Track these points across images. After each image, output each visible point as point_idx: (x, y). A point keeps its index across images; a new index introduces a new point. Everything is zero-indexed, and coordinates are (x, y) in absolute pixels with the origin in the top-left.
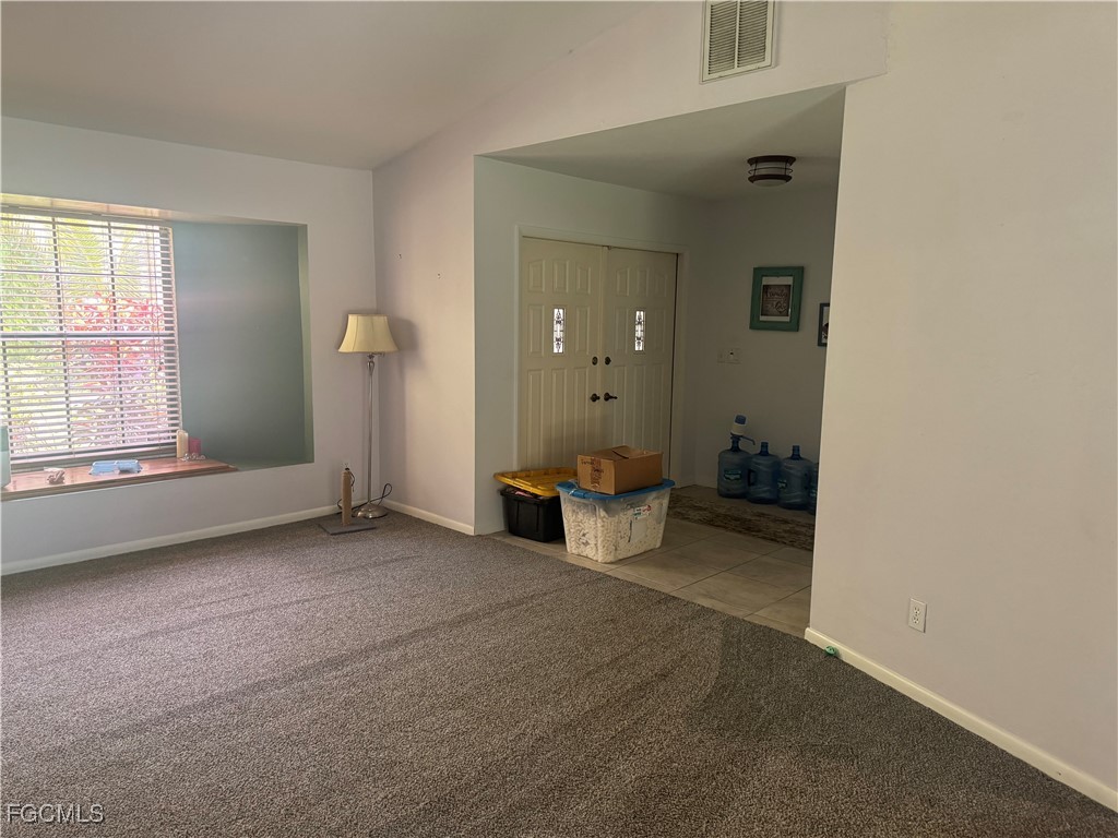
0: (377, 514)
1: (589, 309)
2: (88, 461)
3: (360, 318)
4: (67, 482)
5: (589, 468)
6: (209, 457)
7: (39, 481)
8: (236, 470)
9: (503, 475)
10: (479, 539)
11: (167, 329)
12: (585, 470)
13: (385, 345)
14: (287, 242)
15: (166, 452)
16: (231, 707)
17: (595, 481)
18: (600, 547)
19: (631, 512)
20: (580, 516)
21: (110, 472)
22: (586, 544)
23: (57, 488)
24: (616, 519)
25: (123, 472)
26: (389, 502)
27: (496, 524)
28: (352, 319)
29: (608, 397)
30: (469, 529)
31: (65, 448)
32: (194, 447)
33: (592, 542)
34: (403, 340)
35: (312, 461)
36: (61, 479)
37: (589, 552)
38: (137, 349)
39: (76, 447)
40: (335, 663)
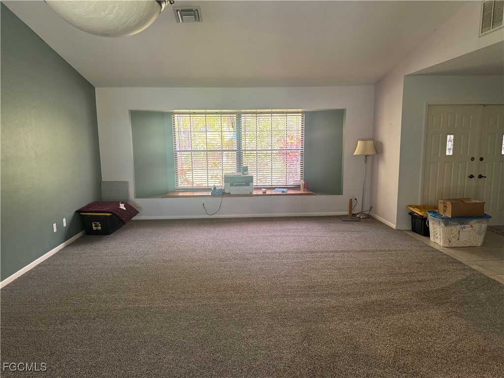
0: (364, 217)
1: (470, 135)
2: (274, 188)
3: (361, 142)
4: (267, 193)
5: (442, 205)
6: (310, 190)
7: (260, 193)
8: (316, 195)
9: (410, 206)
10: (397, 230)
11: (302, 147)
12: (441, 206)
13: (370, 152)
14: (339, 115)
15: (297, 187)
16: (278, 255)
17: (445, 211)
18: (441, 239)
19: (459, 227)
20: (435, 226)
21: (279, 191)
22: (437, 238)
23: (264, 194)
24: (449, 228)
25: (283, 192)
26: (372, 214)
27: (408, 226)
28: (359, 142)
29: (480, 177)
30: (394, 226)
31: (270, 184)
32: (306, 186)
33: (439, 237)
34: (378, 149)
35: (342, 194)
36: (265, 192)
37: (438, 241)
38: (297, 154)
39: (273, 184)
40: (312, 252)
